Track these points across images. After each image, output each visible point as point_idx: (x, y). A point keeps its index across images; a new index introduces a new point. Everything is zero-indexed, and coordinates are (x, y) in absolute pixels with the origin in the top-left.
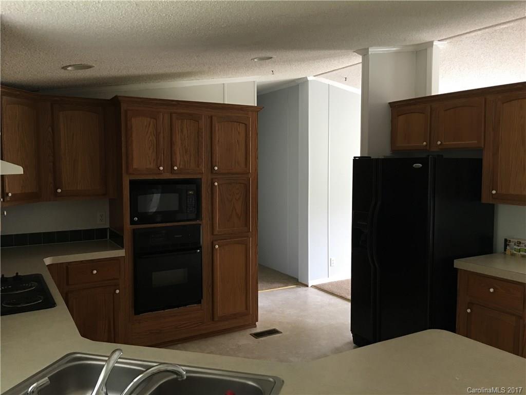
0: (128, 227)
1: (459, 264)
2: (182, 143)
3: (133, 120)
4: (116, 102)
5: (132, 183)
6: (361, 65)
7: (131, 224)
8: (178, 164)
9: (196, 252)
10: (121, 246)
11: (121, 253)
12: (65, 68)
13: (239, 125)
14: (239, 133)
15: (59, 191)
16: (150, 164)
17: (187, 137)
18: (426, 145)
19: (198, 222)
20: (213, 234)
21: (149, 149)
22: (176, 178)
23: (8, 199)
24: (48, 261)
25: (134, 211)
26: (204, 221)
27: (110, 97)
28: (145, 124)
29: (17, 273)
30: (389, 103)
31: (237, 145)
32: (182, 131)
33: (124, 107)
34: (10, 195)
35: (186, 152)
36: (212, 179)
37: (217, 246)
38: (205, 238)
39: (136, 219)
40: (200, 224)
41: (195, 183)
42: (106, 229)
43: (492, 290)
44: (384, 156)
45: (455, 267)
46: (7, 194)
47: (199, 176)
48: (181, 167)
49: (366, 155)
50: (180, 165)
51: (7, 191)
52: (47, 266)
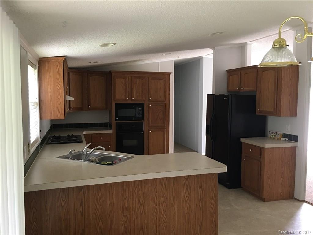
0: (114, 122)
1: (242, 140)
2: (136, 89)
3: (117, 80)
4: (110, 73)
5: (115, 104)
6: (213, 54)
7: (115, 121)
8: (134, 97)
9: (141, 133)
10: (111, 129)
11: (111, 132)
12: (90, 63)
13: (161, 80)
14: (161, 84)
15: (90, 107)
16: (123, 97)
17: (138, 86)
18: (238, 89)
19: (143, 121)
20: (149, 126)
21: (123, 91)
22: (134, 102)
23: (71, 109)
24: (84, 133)
25: (116, 116)
26: (145, 121)
27: (109, 71)
28: (121, 81)
29: (73, 134)
30: (227, 70)
31: (160, 89)
32: (136, 84)
33: (113, 74)
34: (72, 108)
35: (138, 92)
36: (149, 103)
37: (150, 131)
38: (145, 128)
39: (117, 119)
40: (143, 122)
41: (142, 105)
42: (108, 123)
43: (251, 150)
44: (219, 94)
45: (241, 141)
46: (71, 108)
47: (143, 102)
49: (214, 94)
50: (135, 97)
51: (71, 106)
52: (84, 135)
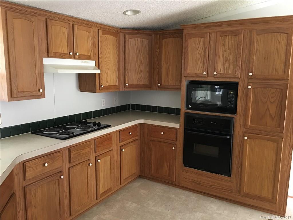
2: (223, 55)
3: (189, 40)
13: (280, 35)
14: (279, 42)
15: (159, 85)
16: (199, 70)
17: (228, 49)
20: (245, 128)
21: (199, 59)
22: (217, 80)
26: (238, 116)
28: (197, 42)
31: (276, 54)
32: (224, 45)
35: (226, 61)
37: (246, 138)
39: (190, 106)
40: (233, 118)
47: (237, 81)
48: (221, 72)
